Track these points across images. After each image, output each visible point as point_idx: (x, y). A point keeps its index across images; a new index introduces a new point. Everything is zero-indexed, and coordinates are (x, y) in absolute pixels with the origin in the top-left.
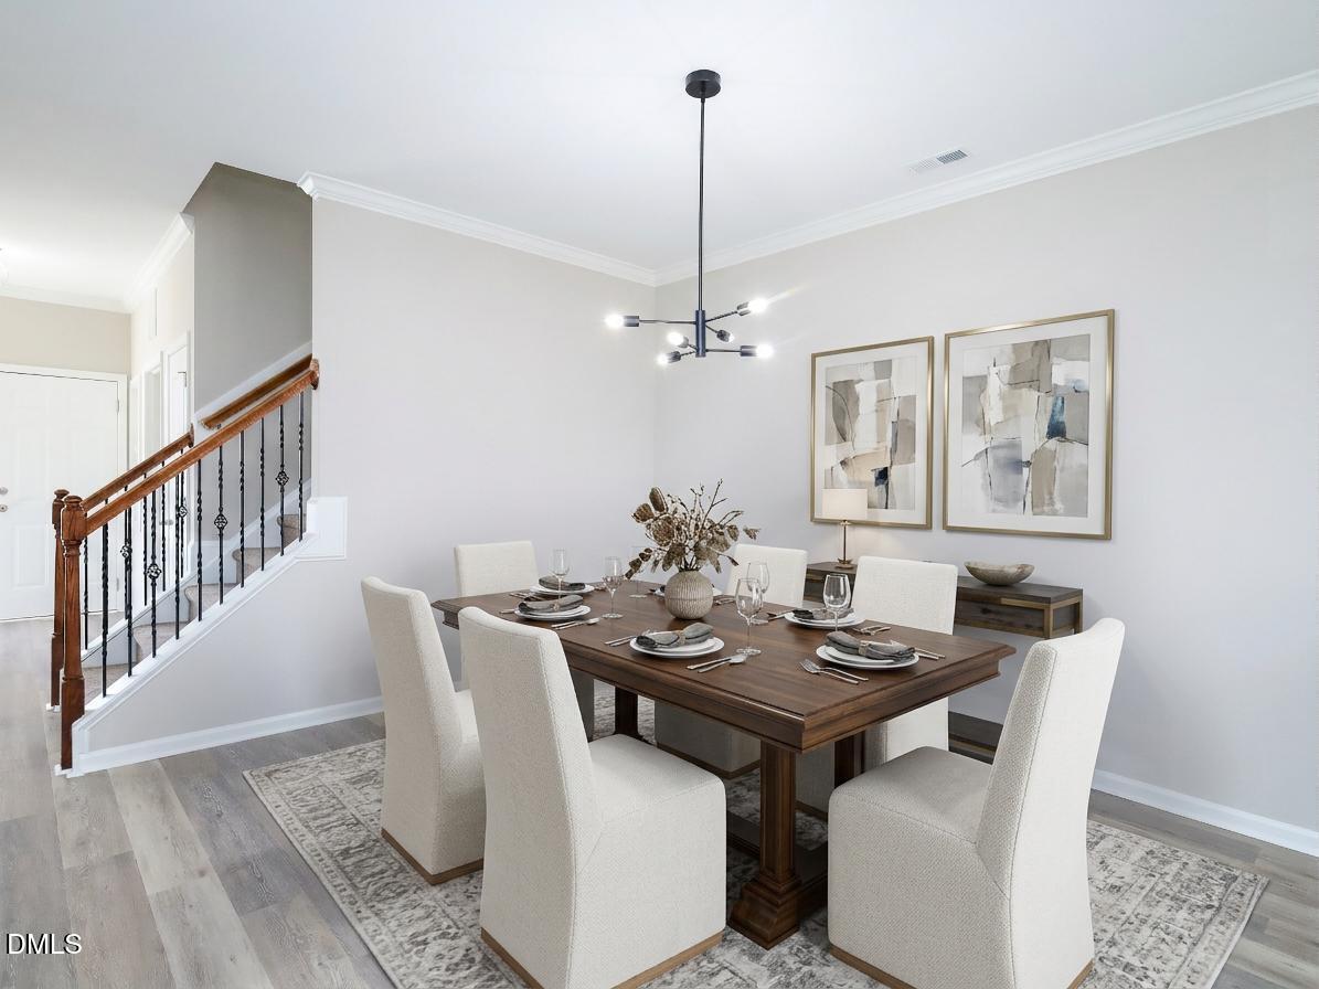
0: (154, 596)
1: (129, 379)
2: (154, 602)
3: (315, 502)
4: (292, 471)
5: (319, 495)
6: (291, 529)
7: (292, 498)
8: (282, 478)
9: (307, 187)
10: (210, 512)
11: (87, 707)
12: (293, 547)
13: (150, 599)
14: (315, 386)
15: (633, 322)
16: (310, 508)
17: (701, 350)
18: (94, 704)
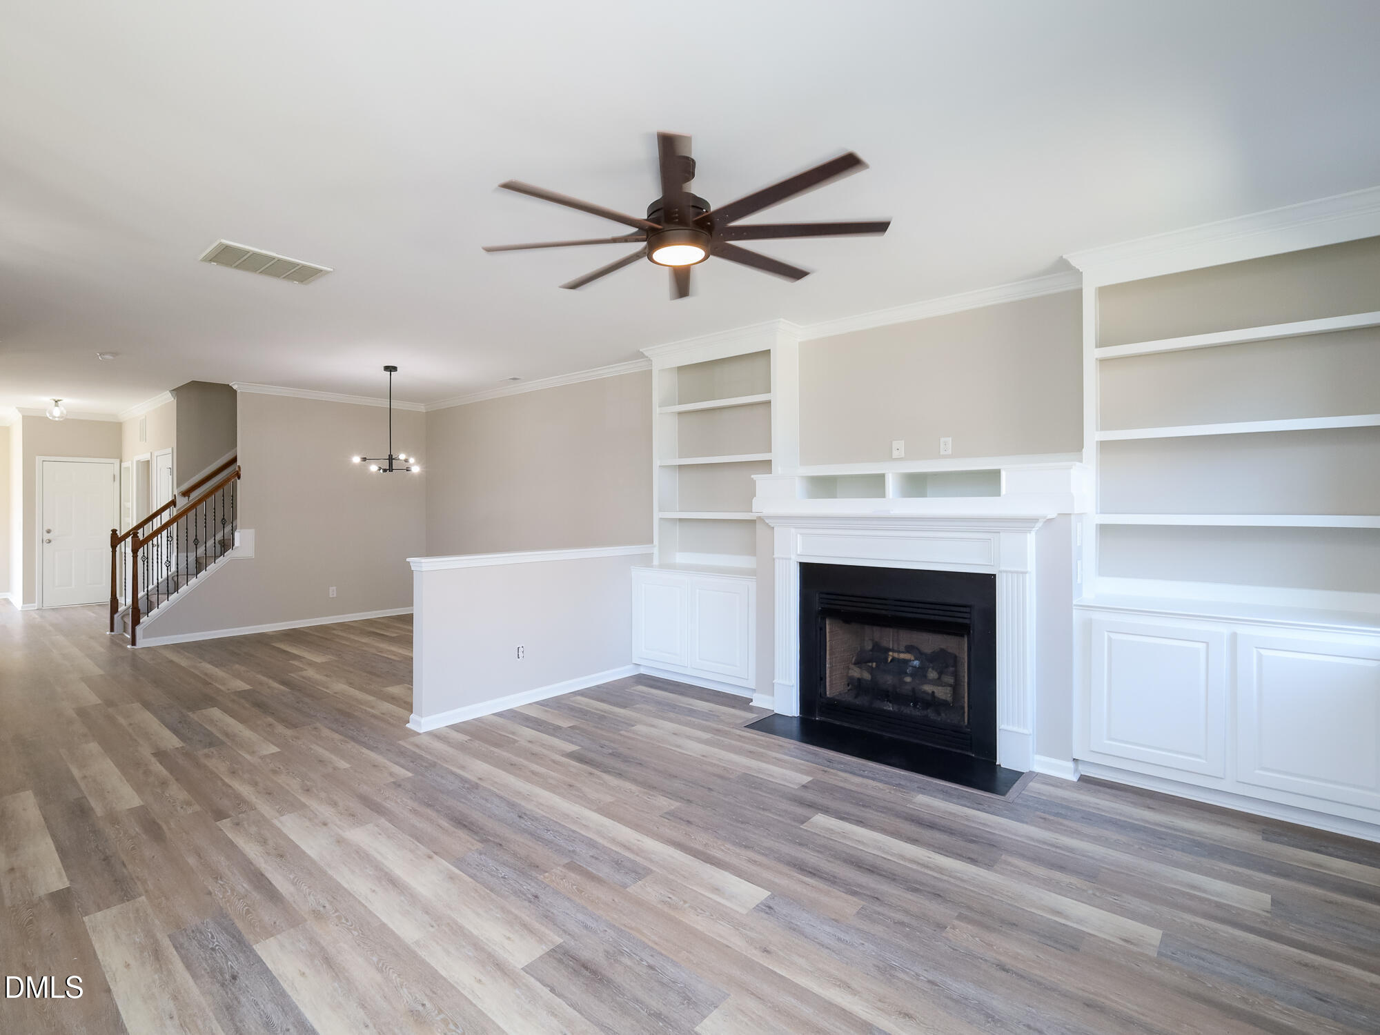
0: (148, 587)
1: (121, 462)
2: (148, 591)
3: (239, 532)
4: (228, 519)
5: (241, 529)
6: (226, 545)
7: (228, 529)
8: (224, 522)
9: (235, 387)
10: (191, 538)
11: (141, 621)
12: (229, 554)
13: (146, 590)
14: (239, 478)
15: (364, 459)
16: (237, 535)
17: (391, 469)
18: (144, 619)
